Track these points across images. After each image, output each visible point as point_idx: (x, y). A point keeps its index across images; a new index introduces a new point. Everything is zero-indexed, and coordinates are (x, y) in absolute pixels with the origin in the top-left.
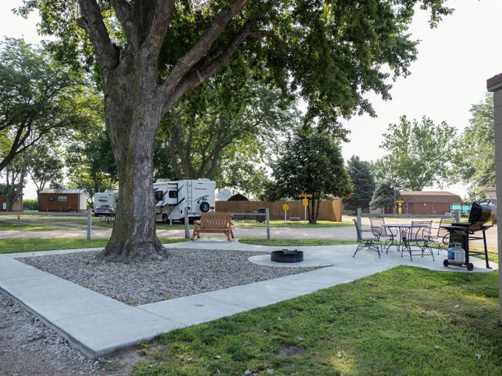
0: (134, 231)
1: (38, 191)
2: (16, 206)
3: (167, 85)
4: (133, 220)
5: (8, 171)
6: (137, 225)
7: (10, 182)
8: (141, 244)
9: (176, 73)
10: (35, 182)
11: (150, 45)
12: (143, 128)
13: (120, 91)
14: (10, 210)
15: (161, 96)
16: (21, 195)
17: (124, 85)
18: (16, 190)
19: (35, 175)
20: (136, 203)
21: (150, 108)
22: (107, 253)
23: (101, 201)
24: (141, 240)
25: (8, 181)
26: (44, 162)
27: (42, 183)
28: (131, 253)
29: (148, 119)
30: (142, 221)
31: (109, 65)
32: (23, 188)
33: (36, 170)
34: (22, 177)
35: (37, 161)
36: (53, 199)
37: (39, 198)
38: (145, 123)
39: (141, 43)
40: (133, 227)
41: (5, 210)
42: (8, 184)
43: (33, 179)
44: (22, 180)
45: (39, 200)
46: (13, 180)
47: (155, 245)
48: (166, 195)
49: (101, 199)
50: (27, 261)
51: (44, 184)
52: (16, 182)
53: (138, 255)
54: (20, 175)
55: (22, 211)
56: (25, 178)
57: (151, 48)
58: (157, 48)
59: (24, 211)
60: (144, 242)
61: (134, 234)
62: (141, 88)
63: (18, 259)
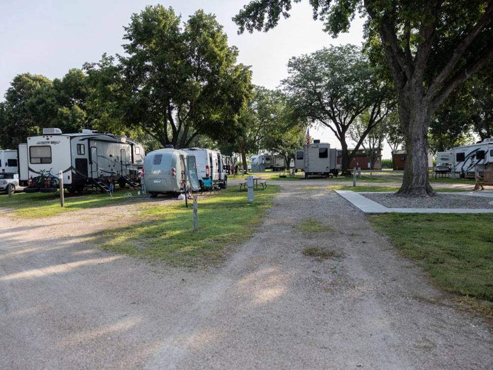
0: (413, 181)
1: (392, 153)
2: (377, 165)
3: (428, 96)
4: (413, 175)
5: (370, 137)
6: (415, 178)
7: (372, 146)
8: (417, 189)
9: (432, 88)
10: (390, 145)
11: (417, 76)
12: (415, 123)
13: (406, 101)
14: (372, 168)
15: (425, 103)
16: (380, 156)
17: (408, 96)
18: (376, 152)
19: (390, 140)
20: (414, 165)
21: (419, 111)
22: (399, 192)
23: (442, 159)
24: (417, 186)
25: (370, 146)
26: (396, 128)
27: (395, 146)
28: (411, 193)
29: (418, 117)
30: (418, 175)
31: (400, 86)
32: (382, 151)
33: (390, 135)
34: (380, 142)
35: (391, 127)
36: (403, 159)
37: (393, 158)
38: (416, 120)
39: (411, 75)
40: (412, 179)
41: (369, 169)
42: (370, 148)
43: (388, 143)
44: (380, 145)
45: (393, 160)
46: (374, 145)
47: (427, 190)
48: (487, 154)
49: (443, 157)
50: (363, 195)
51: (397, 146)
52: (376, 147)
53: (414, 194)
54: (378, 141)
55: (381, 169)
56: (382, 143)
57: (417, 78)
58: (420, 76)
59: (383, 170)
60: (419, 188)
61: (413, 182)
62: (413, 101)
63: (360, 194)
